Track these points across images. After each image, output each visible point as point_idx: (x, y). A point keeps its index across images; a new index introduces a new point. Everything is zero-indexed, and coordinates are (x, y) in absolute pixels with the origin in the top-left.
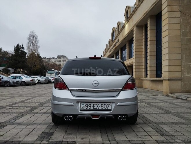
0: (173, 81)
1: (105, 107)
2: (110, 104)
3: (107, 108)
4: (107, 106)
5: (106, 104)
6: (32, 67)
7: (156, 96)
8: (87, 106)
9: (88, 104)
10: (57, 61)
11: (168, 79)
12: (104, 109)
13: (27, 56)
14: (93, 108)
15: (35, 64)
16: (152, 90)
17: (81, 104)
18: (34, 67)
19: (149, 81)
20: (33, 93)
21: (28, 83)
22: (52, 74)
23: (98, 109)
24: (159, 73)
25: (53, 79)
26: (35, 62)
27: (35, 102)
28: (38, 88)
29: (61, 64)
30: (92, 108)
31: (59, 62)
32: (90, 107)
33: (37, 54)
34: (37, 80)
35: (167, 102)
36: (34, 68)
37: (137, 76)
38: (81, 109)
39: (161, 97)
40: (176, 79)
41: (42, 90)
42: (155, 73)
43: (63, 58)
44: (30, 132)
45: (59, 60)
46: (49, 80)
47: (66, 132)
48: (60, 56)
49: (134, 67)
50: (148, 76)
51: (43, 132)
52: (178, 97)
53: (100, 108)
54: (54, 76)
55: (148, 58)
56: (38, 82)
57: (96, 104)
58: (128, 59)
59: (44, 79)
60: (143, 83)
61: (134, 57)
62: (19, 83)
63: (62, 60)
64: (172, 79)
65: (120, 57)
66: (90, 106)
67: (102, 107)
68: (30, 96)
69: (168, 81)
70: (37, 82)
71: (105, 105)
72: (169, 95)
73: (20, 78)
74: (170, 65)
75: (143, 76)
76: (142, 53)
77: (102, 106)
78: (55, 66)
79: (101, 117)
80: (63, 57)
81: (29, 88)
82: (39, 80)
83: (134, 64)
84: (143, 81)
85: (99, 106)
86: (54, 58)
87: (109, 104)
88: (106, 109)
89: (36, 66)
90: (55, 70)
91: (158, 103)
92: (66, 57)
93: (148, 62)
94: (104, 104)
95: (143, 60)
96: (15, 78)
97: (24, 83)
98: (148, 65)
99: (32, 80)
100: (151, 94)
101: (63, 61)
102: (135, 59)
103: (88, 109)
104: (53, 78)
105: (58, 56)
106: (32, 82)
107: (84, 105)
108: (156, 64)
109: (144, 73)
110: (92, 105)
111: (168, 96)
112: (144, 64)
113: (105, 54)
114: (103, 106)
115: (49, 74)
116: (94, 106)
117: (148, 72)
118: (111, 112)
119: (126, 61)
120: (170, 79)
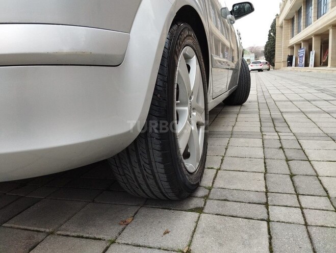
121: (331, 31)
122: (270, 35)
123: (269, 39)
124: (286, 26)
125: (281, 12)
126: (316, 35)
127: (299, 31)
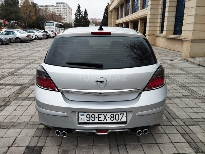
0: (196, 43)
1: (117, 119)
2: (125, 113)
3: (120, 119)
4: (121, 116)
5: (119, 113)
6: (27, 19)
7: (173, 60)
8: (88, 116)
9: (91, 114)
10: (56, 9)
11: (191, 41)
12: (115, 121)
13: (19, 5)
14: (99, 120)
15: (30, 14)
16: (167, 50)
17: (80, 114)
18: (29, 18)
19: (164, 39)
20: (28, 56)
21: (24, 39)
22: (51, 27)
23: (105, 121)
24: (178, 29)
25: (52, 34)
26: (30, 12)
27: (28, 74)
28: (35, 46)
29: (62, 13)
30: (97, 120)
31: (59, 10)
32: (93, 119)
33: (32, 3)
34: (34, 35)
35: (188, 73)
36: (30, 20)
37: (150, 32)
38: (80, 122)
39: (179, 62)
40: (200, 41)
41: (39, 51)
42: (172, 28)
43: (63, 6)
44: (9, 147)
45: (59, 8)
46: (48, 35)
47: (60, 146)
48: (59, 3)
49: (148, 21)
50: (164, 32)
51: (27, 147)
52: (200, 64)
53: (109, 120)
54: (54, 30)
55: (167, 9)
56: (35, 38)
57: (103, 113)
58: (141, 9)
59: (42, 34)
60: (157, 40)
61: (149, 7)
62: (12, 40)
63: (61, 8)
64: (195, 40)
65: (131, 7)
66: (93, 116)
67: (112, 119)
68: (23, 61)
69: (190, 43)
70: (33, 38)
71: (117, 116)
72: (190, 60)
73: (13, 34)
74: (195, 23)
75: (158, 32)
76: (159, 3)
77: (111, 117)
78: (54, 17)
79: (110, 132)
80: (63, 4)
81: (25, 46)
82: (36, 36)
83: (148, 17)
84: (157, 38)
85: (107, 117)
86: (52, 6)
87: (123, 114)
88: (119, 121)
89: (31, 17)
90: (54, 22)
91: (178, 74)
92: (66, 4)
93: (166, 14)
94: (115, 114)
95: (160, 12)
96: (8, 34)
97: (18, 40)
98: (166, 19)
99: (27, 36)
100: (167, 58)
101: (63, 9)
102: (150, 10)
103: (91, 121)
104: (52, 31)
105: (57, 3)
106: (28, 39)
107: (84, 115)
108: (175, 17)
109: (159, 29)
110: (97, 115)
111: (187, 61)
112: (160, 17)
113: (113, 2)
114: (113, 117)
115: (48, 27)
116: (99, 117)
117: (165, 28)
118: (127, 124)
119: (138, 12)
120: (193, 41)
121: (139, 21)
122: (104, 15)
123: (104, 17)
124: (114, 12)
125: (112, 3)
126: (131, 21)
127: (121, 17)
